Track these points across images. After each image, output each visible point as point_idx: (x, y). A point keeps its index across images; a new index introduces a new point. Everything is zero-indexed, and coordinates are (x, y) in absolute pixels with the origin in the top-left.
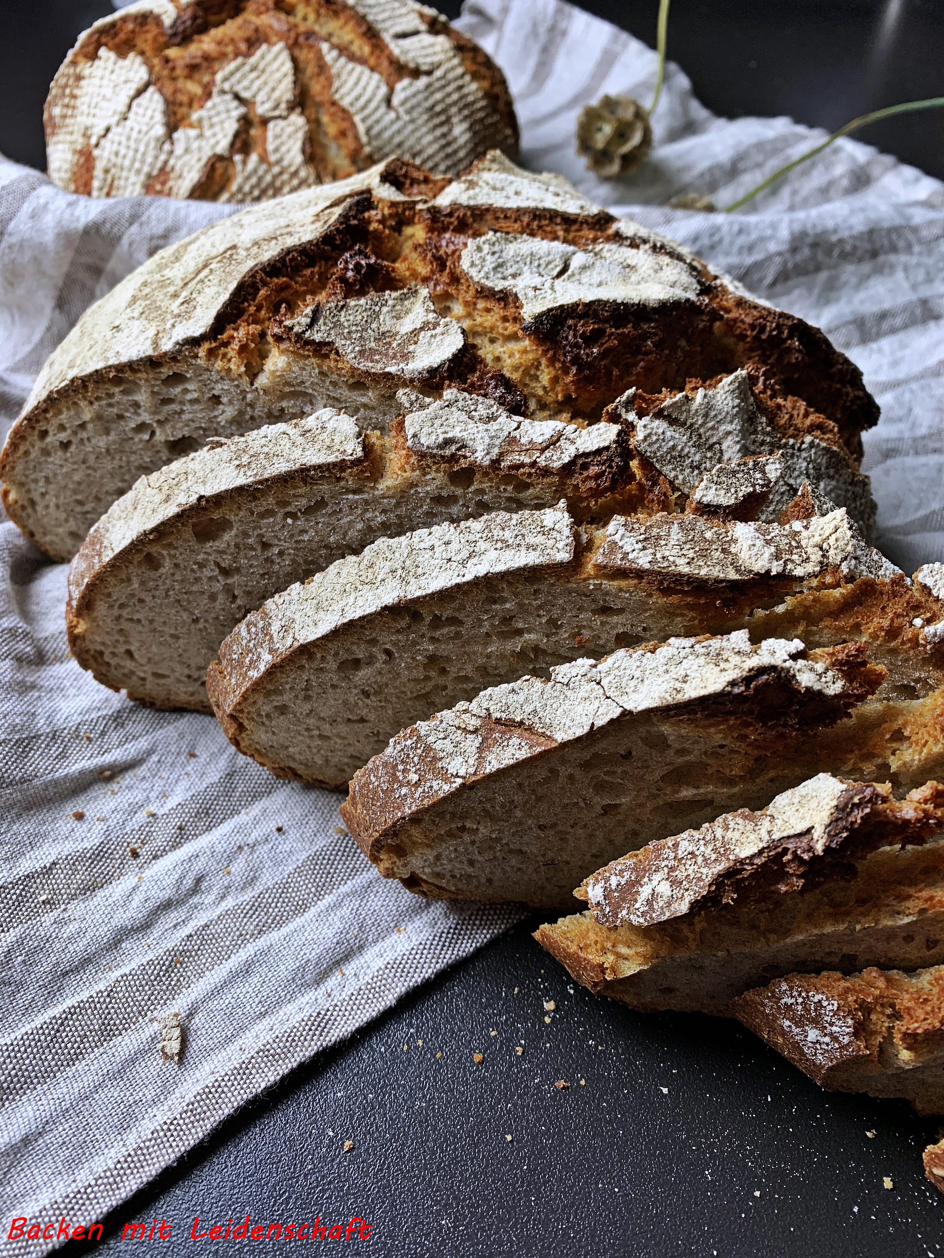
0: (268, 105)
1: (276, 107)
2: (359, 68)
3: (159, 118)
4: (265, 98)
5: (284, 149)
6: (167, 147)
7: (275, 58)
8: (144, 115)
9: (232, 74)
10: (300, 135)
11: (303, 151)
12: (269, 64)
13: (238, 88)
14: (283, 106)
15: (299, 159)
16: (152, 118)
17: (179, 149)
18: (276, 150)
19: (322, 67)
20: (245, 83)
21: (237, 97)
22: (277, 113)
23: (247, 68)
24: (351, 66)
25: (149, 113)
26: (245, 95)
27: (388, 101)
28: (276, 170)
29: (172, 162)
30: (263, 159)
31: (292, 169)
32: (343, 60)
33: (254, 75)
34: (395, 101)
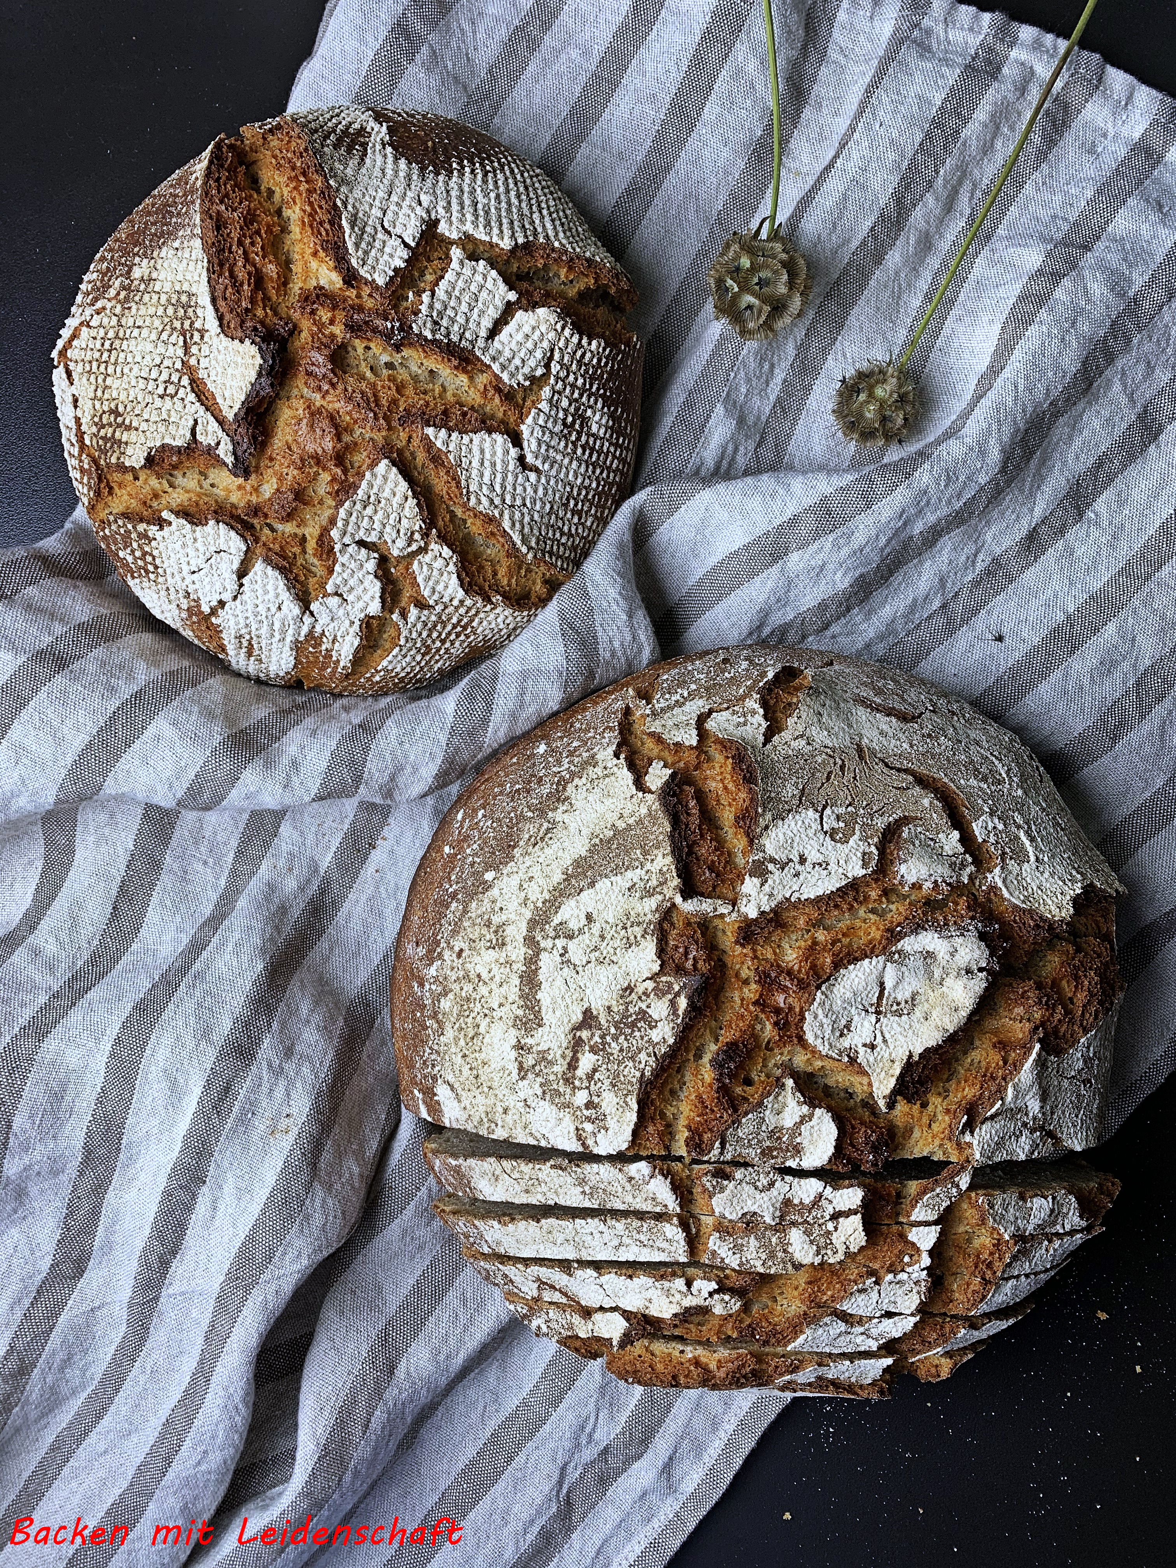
0: (401, 543)
1: (410, 541)
2: (476, 438)
3: (286, 596)
4: (394, 535)
5: (440, 588)
6: (308, 620)
7: (385, 478)
8: (266, 592)
9: (347, 522)
10: (452, 568)
11: (462, 586)
12: (381, 489)
13: (361, 535)
14: (417, 536)
15: (461, 593)
16: (277, 596)
17: (323, 619)
18: (434, 591)
19: (437, 458)
20: (365, 523)
21: (361, 543)
22: (414, 547)
23: (358, 506)
24: (466, 439)
25: (270, 587)
26: (372, 538)
27: (521, 459)
28: (438, 609)
29: (318, 629)
30: (422, 605)
31: (456, 603)
32: (455, 435)
33: (369, 510)
34: (530, 459)
